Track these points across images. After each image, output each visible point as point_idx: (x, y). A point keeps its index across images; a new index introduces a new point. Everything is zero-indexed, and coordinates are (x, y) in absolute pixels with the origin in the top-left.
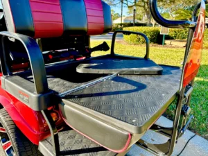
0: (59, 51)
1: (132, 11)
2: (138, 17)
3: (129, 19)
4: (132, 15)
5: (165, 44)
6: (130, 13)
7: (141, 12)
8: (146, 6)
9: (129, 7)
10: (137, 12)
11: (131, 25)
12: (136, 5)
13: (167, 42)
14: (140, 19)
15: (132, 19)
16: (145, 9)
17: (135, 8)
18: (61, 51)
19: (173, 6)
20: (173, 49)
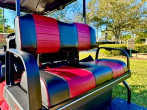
0: (55, 62)
1: (105, 34)
2: (109, 38)
3: (102, 39)
4: (105, 37)
5: (132, 56)
6: (102, 35)
7: (110, 34)
8: (114, 31)
9: (102, 31)
10: (108, 35)
11: (104, 43)
12: (107, 30)
13: (134, 55)
14: (110, 39)
15: (105, 39)
16: (114, 33)
17: (106, 32)
18: (56, 62)
19: (133, 30)
20: (139, 60)
